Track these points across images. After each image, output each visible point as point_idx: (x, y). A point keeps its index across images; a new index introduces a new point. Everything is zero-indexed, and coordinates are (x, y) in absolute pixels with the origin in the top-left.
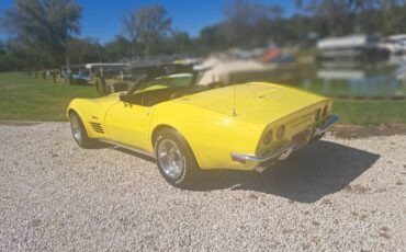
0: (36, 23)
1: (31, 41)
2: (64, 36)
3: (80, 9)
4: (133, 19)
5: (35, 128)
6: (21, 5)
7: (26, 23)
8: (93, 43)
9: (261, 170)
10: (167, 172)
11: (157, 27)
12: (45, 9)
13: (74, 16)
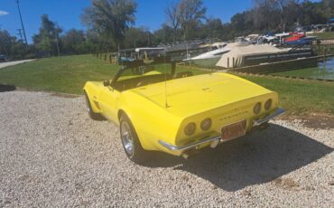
0: (105, 18)
1: (101, 31)
2: (123, 27)
3: (136, 5)
4: (175, 11)
5: (74, 100)
6: (94, 4)
7: (98, 18)
8: (144, 31)
9: (185, 156)
10: (126, 147)
11: (194, 16)
12: (111, 6)
13: (131, 10)
